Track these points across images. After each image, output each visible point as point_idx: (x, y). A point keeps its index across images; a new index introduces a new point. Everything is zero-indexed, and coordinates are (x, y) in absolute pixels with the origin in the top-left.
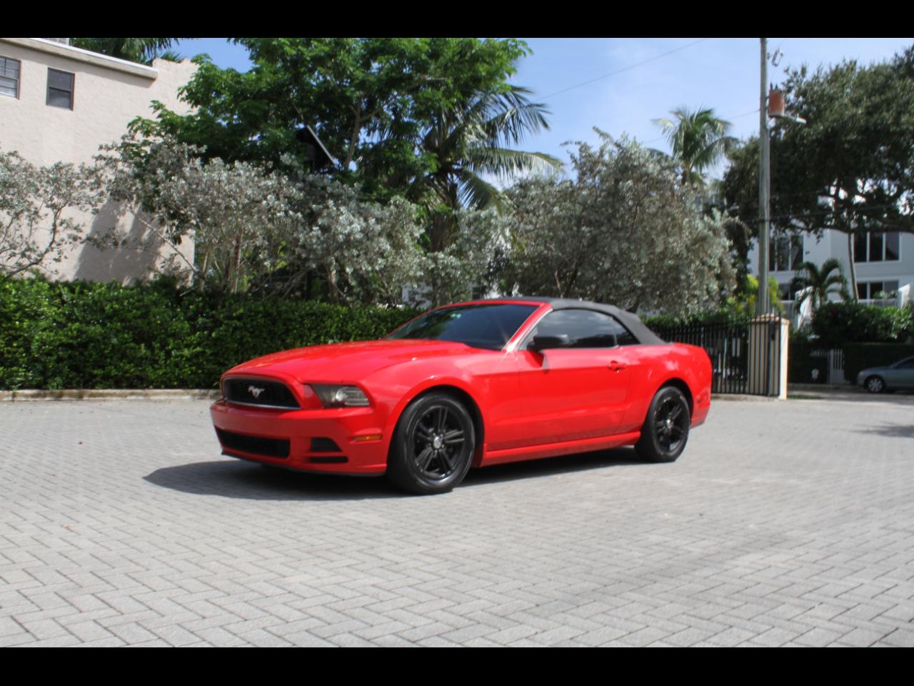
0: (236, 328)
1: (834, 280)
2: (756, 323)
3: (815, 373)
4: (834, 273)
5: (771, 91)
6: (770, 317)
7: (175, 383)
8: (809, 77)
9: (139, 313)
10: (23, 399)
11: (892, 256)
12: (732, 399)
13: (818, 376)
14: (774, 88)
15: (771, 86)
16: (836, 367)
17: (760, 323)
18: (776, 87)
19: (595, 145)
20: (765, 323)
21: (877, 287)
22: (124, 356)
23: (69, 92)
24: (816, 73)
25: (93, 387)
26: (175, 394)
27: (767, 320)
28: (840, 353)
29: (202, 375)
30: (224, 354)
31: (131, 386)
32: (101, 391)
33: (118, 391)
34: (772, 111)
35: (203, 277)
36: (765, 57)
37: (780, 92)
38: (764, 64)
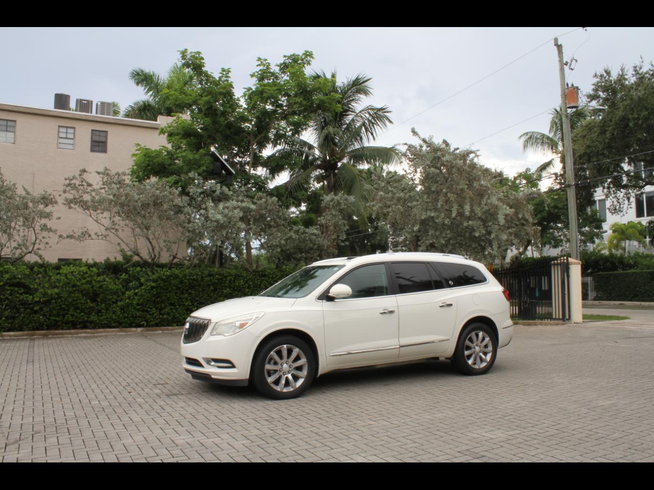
0: (152, 288)
2: (554, 264)
5: (568, 88)
6: (564, 259)
7: (114, 325)
8: (614, 76)
9: (85, 281)
10: (8, 338)
12: (529, 325)
14: (570, 86)
15: (567, 85)
17: (557, 264)
18: (572, 85)
20: (561, 264)
22: (76, 308)
23: (104, 142)
24: (621, 73)
25: (56, 329)
26: (112, 332)
27: (562, 261)
29: (131, 319)
31: (85, 327)
32: (61, 331)
33: (73, 331)
34: (569, 103)
35: (138, 255)
36: (563, 64)
37: (574, 89)
38: (562, 70)
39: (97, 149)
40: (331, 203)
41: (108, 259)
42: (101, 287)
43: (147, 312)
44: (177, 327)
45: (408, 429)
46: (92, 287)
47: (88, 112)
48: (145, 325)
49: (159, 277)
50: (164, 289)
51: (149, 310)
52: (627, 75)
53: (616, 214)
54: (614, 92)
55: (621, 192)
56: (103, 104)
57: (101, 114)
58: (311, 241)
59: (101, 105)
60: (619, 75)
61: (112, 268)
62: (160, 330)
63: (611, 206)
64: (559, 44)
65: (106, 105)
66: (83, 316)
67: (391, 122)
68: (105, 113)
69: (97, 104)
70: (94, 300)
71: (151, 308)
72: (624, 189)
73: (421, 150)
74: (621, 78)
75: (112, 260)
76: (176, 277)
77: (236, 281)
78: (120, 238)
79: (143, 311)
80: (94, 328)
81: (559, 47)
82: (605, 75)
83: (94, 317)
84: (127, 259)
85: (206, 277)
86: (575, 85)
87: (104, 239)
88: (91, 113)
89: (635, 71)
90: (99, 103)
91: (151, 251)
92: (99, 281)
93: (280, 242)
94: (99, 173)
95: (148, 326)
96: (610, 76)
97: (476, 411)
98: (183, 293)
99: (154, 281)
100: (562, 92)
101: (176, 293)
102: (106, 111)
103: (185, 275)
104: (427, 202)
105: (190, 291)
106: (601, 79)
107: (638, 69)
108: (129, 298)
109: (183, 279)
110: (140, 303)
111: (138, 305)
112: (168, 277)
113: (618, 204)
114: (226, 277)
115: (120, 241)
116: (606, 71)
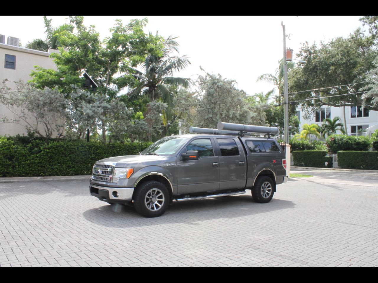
0: (48, 152)
1: (339, 125)
3: (326, 163)
4: (338, 122)
5: (287, 50)
7: (23, 175)
8: (310, 45)
9: (5, 148)
11: (366, 115)
13: (328, 165)
14: (288, 48)
15: (287, 48)
16: (335, 161)
18: (290, 48)
19: (204, 75)
21: (360, 127)
23: (14, 63)
26: (22, 179)
28: (337, 155)
29: (34, 171)
30: (44, 163)
34: (288, 58)
35: (38, 133)
36: (285, 36)
37: (290, 50)
38: (284, 39)
39: (8, 66)
40: (154, 107)
41: (19, 134)
42: (16, 152)
43: (44, 167)
44: (62, 177)
45: (215, 235)
46: (10, 152)
47: (2, 43)
48: (43, 174)
49: (51, 147)
50: (55, 154)
51: (45, 166)
52: (317, 44)
53: (307, 119)
54: (310, 53)
55: (310, 108)
56: (12, 38)
57: (11, 45)
58: (142, 128)
59: (11, 39)
60: (313, 44)
61: (22, 140)
62: (52, 178)
63: (304, 115)
64: (283, 25)
65: (14, 39)
66: (4, 169)
67: (190, 63)
68: (14, 44)
69: (8, 38)
70: (10, 160)
71: (47, 165)
72: (311, 106)
73: (206, 79)
74: (314, 46)
75: (21, 135)
76: (63, 146)
77: (98, 150)
78: (27, 122)
79: (42, 167)
80: (10, 176)
81: (284, 27)
82: (306, 44)
83: (11, 170)
84: (31, 135)
85: (80, 147)
86: (291, 48)
87: (17, 122)
88: (4, 43)
89: (321, 43)
90: (9, 38)
91: (47, 131)
92: (14, 148)
93: (124, 128)
94: (15, 82)
95: (45, 175)
96: (308, 45)
97: (248, 225)
98: (66, 156)
99: (48, 149)
100: (284, 51)
101: (62, 156)
102: (14, 43)
103: (67, 146)
104: (209, 109)
105: (70, 155)
106: (304, 46)
107: (322, 42)
108: (33, 159)
109: (67, 148)
110: (40, 162)
111: (39, 163)
112: (57, 147)
113: (308, 114)
114: (91, 147)
115: (26, 124)
116: (306, 42)
